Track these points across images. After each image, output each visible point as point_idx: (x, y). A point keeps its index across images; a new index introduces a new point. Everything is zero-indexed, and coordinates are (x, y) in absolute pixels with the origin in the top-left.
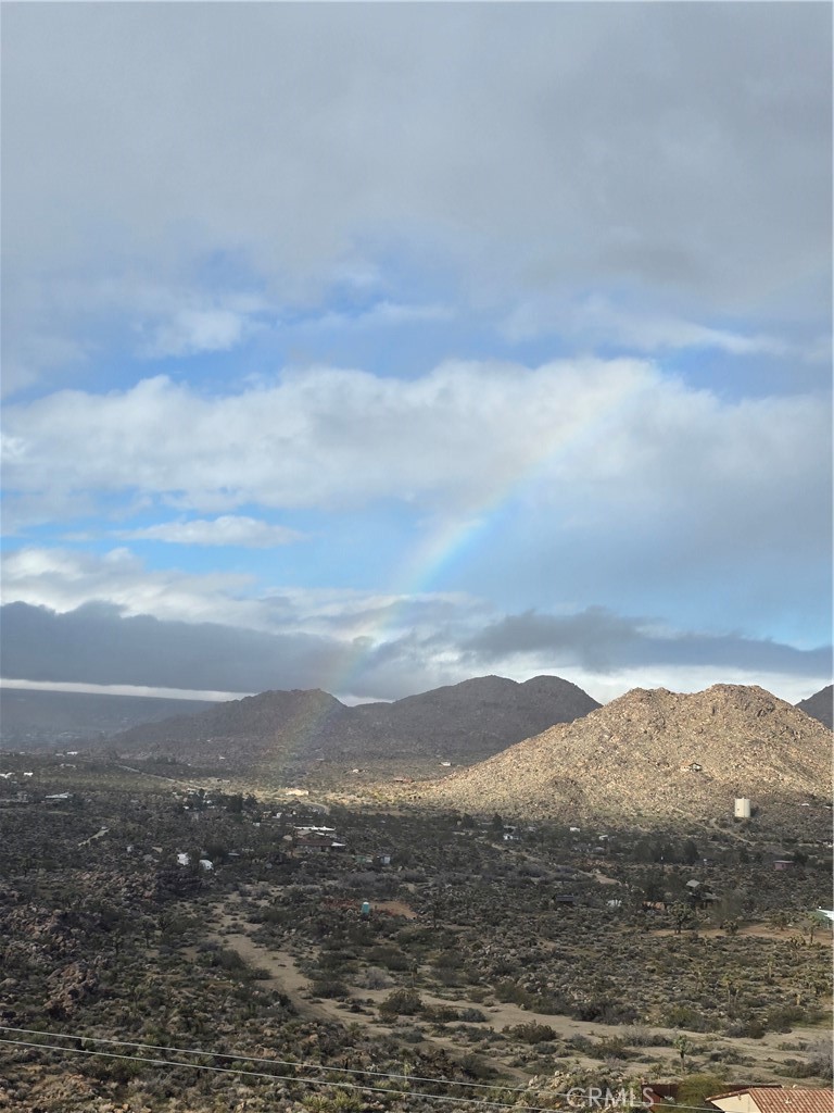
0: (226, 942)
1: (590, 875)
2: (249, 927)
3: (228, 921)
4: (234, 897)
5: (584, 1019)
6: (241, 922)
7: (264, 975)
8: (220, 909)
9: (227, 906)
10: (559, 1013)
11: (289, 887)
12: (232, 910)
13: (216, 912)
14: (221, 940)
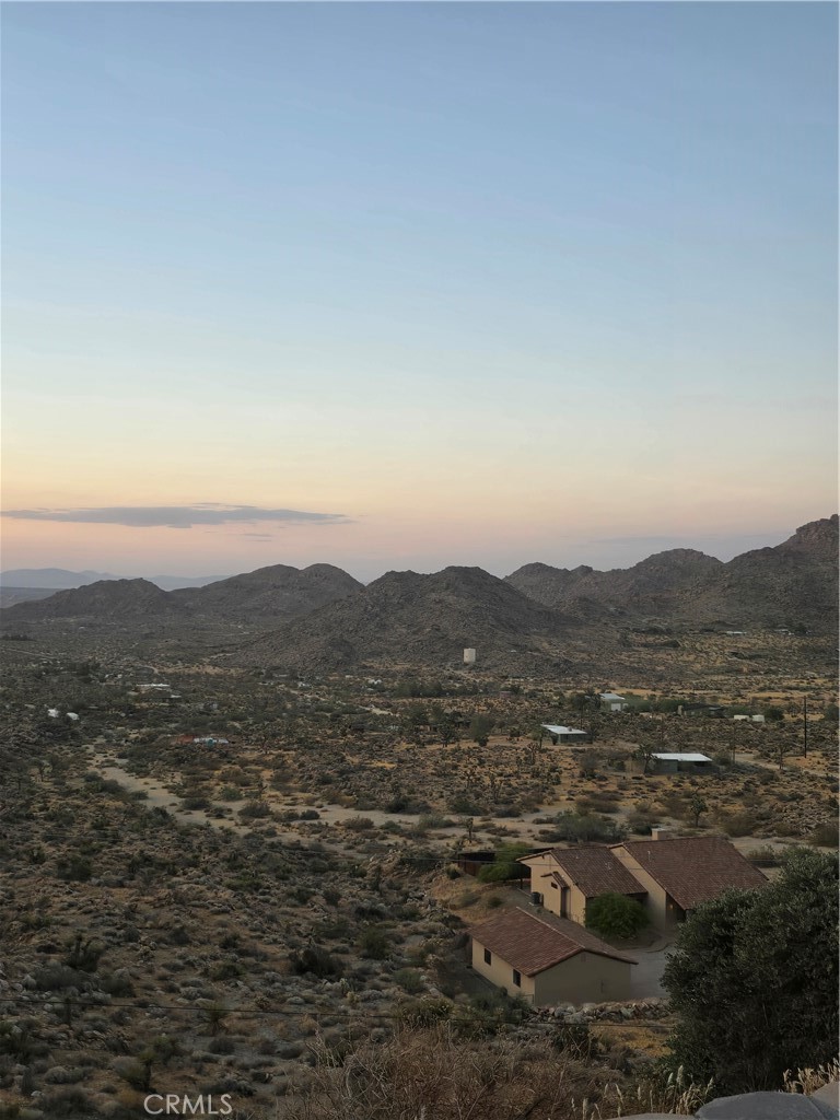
0: (104, 773)
1: (368, 709)
2: (118, 761)
3: (100, 758)
4: (100, 740)
5: (393, 812)
6: (111, 758)
7: (142, 796)
8: (91, 749)
9: (96, 746)
10: (372, 809)
11: (144, 730)
12: (101, 749)
13: (88, 751)
14: (99, 772)
